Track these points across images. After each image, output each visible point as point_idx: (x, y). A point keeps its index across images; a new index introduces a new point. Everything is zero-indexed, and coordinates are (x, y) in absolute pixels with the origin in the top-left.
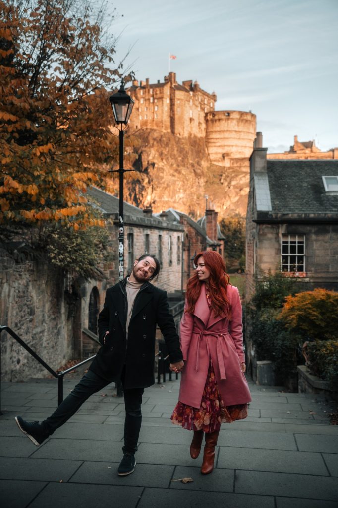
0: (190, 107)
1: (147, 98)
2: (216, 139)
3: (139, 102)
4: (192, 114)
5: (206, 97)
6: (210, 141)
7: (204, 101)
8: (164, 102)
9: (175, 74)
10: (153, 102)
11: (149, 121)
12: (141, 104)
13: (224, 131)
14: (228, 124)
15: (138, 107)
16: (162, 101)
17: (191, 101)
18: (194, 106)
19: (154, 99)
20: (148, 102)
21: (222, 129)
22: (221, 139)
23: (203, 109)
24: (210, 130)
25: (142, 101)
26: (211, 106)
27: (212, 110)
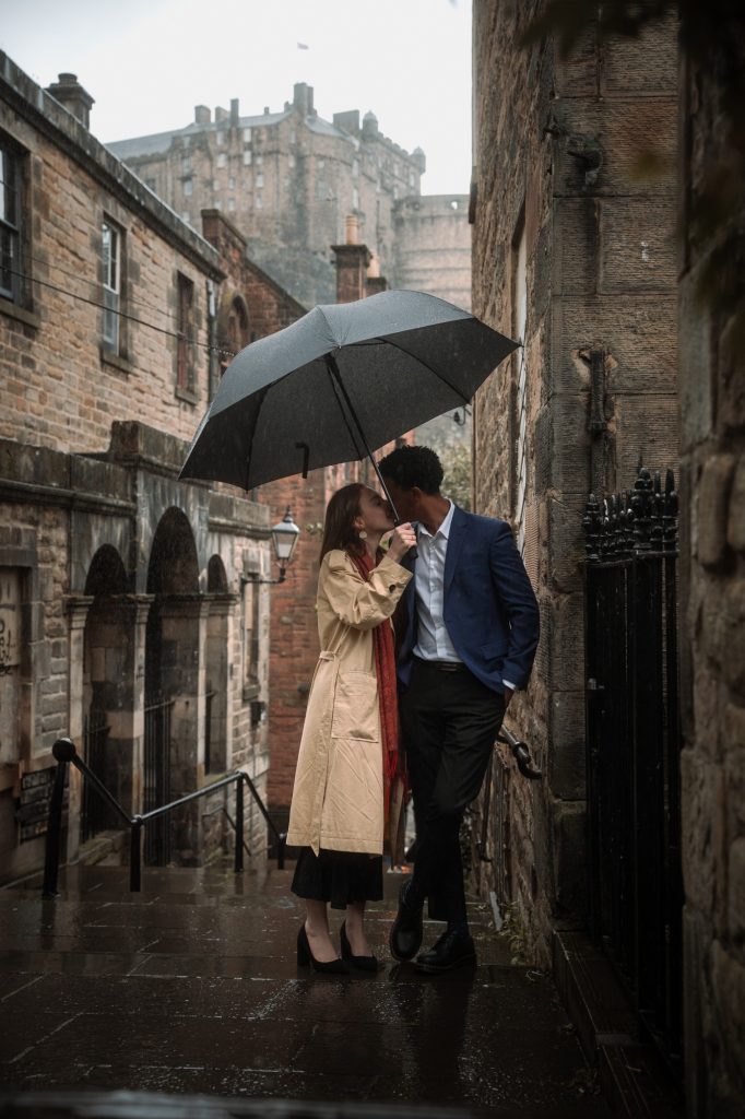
0: (353, 179)
1: (233, 152)
2: (425, 271)
3: (212, 166)
4: (359, 199)
5: (398, 159)
6: (407, 276)
7: (391, 166)
8: (281, 164)
9: (311, 89)
10: (253, 165)
11: (238, 217)
12: (220, 169)
13: (445, 251)
14: (457, 232)
15: (208, 177)
16: (277, 161)
17: (356, 164)
18: (363, 182)
19: (254, 156)
20: (235, 164)
21: (440, 245)
22: (438, 270)
23: (388, 191)
24: (409, 246)
25: (221, 161)
26: (412, 183)
27: (413, 193)
